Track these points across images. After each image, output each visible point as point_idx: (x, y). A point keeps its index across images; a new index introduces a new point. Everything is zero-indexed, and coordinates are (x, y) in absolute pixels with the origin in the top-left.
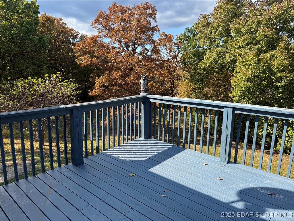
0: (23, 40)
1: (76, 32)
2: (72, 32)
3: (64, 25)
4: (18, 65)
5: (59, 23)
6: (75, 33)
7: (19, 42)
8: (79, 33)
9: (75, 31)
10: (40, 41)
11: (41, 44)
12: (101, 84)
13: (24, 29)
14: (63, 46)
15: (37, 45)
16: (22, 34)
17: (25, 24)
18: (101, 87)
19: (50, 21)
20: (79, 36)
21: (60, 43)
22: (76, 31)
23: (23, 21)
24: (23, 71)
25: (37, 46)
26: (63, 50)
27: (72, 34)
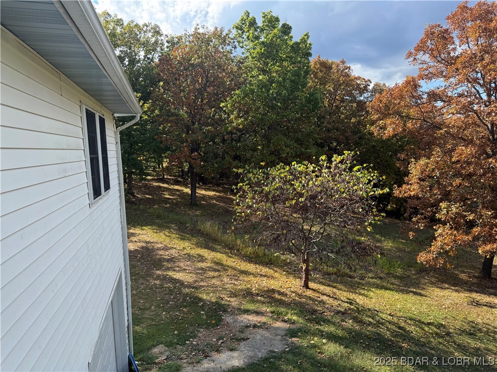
0: (285, 101)
1: (366, 82)
2: (358, 82)
3: (347, 71)
4: (275, 142)
5: (340, 69)
6: (364, 83)
7: (278, 106)
8: (371, 83)
9: (364, 79)
10: (309, 101)
11: (311, 105)
12: (422, 173)
13: (288, 84)
14: (342, 106)
15: (305, 106)
16: (284, 92)
17: (290, 76)
18: (423, 180)
19: (326, 66)
20: (371, 87)
21: (338, 102)
22: (366, 79)
23: (287, 71)
24: (281, 152)
25: (304, 109)
26: (342, 113)
27: (359, 85)
